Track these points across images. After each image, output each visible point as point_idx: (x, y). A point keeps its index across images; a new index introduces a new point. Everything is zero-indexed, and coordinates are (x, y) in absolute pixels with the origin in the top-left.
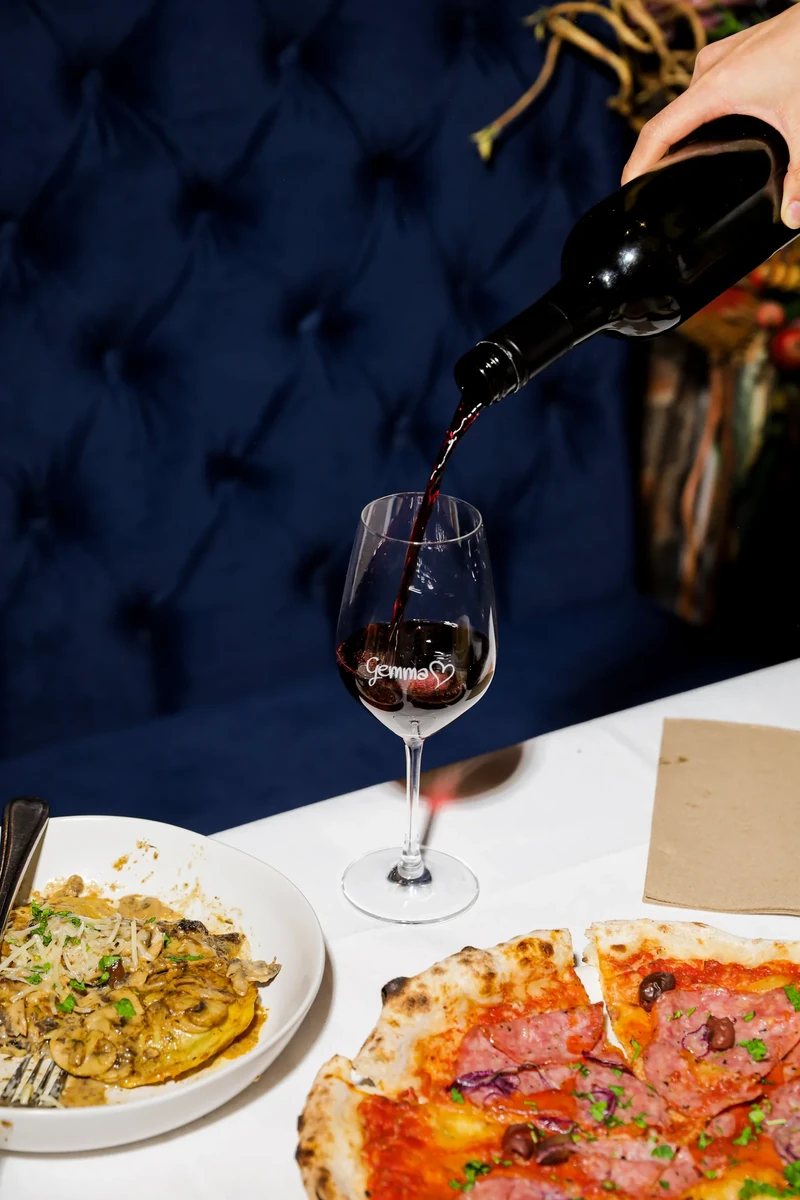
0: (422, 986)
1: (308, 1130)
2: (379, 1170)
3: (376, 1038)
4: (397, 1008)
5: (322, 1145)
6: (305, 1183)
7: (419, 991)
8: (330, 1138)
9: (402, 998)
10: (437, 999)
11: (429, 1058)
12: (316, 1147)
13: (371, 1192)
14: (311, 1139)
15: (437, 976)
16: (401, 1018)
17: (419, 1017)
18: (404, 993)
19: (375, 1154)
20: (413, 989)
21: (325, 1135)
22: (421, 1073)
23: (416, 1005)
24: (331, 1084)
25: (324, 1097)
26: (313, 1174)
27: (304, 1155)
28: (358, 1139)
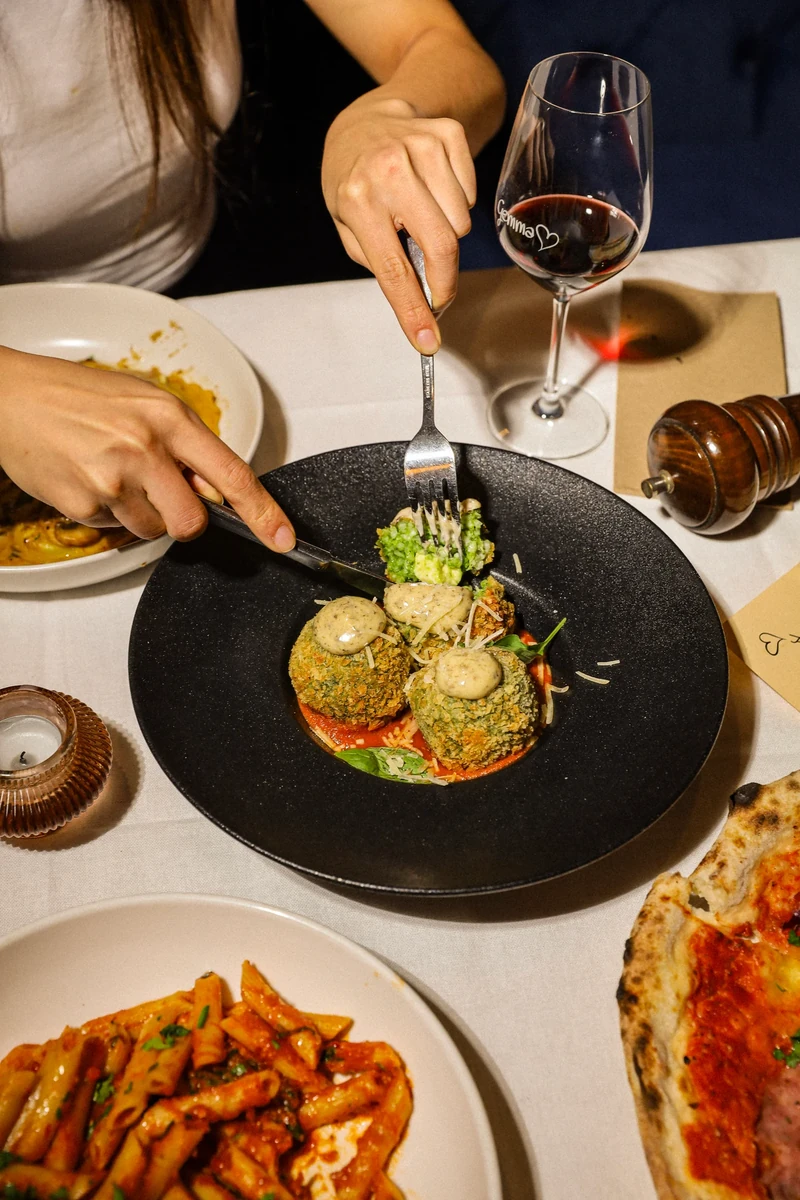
0: (775, 802)
1: (637, 966)
2: (703, 1028)
3: (718, 860)
4: (744, 822)
5: (647, 991)
6: (623, 1033)
7: (771, 807)
8: (658, 985)
9: (752, 813)
10: (788, 819)
11: (770, 884)
12: (642, 992)
13: (690, 1058)
14: (637, 980)
15: (792, 793)
16: (748, 836)
17: (766, 835)
18: (754, 807)
19: (701, 1006)
20: (764, 803)
21: (653, 980)
22: (761, 902)
23: (766, 822)
24: (667, 910)
25: (658, 926)
26: (634, 1028)
27: (626, 997)
28: (684, 985)
